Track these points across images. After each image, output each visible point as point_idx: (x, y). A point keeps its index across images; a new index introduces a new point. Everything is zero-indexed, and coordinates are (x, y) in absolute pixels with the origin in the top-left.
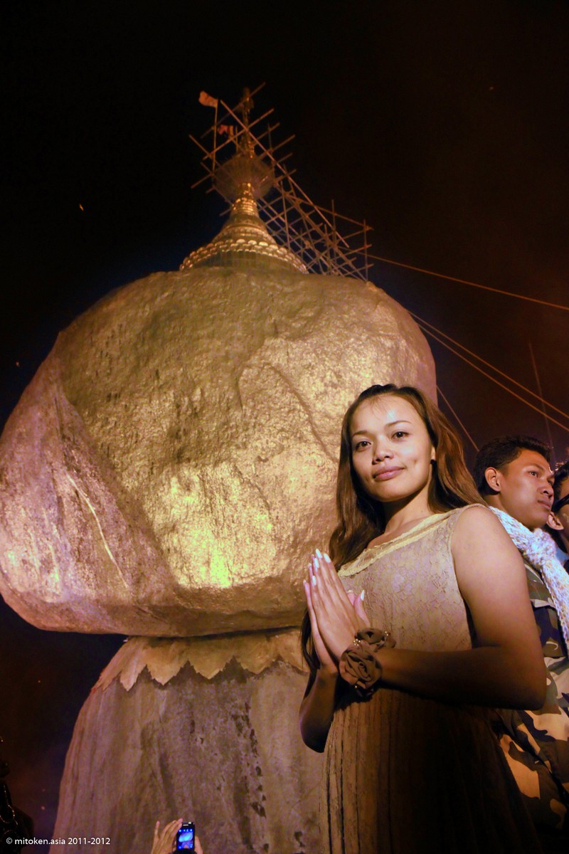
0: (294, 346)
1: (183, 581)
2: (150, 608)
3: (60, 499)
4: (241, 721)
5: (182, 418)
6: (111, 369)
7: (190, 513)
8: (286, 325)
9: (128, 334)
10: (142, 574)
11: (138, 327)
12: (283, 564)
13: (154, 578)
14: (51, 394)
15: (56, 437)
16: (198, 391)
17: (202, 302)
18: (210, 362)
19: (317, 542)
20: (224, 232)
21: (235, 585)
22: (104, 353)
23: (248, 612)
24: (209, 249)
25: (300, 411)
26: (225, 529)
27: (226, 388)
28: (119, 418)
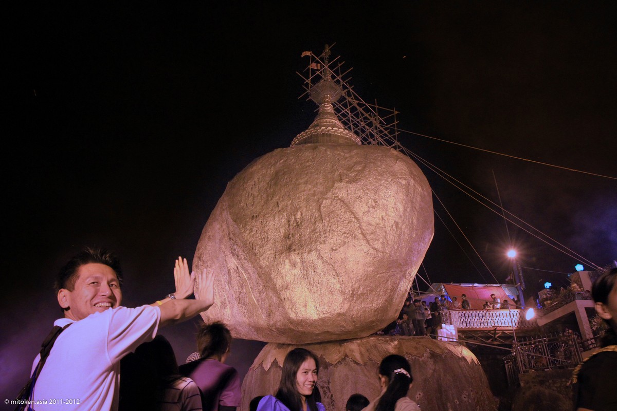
0: (351, 186)
1: (293, 316)
2: (276, 329)
3: (229, 270)
4: (326, 389)
5: (291, 227)
6: (254, 202)
7: (296, 279)
8: (347, 175)
9: (262, 183)
10: (271, 311)
11: (268, 179)
12: (346, 306)
13: (277, 314)
14: (224, 216)
15: (227, 238)
16: (299, 213)
17: (301, 164)
18: (305, 197)
19: (365, 294)
20: (315, 122)
21: (320, 318)
22: (250, 193)
23: (328, 332)
24: (306, 133)
25: (354, 222)
26: (315, 288)
27: (314, 211)
28: (258, 228)
